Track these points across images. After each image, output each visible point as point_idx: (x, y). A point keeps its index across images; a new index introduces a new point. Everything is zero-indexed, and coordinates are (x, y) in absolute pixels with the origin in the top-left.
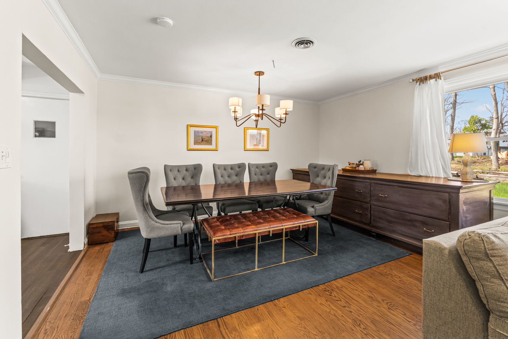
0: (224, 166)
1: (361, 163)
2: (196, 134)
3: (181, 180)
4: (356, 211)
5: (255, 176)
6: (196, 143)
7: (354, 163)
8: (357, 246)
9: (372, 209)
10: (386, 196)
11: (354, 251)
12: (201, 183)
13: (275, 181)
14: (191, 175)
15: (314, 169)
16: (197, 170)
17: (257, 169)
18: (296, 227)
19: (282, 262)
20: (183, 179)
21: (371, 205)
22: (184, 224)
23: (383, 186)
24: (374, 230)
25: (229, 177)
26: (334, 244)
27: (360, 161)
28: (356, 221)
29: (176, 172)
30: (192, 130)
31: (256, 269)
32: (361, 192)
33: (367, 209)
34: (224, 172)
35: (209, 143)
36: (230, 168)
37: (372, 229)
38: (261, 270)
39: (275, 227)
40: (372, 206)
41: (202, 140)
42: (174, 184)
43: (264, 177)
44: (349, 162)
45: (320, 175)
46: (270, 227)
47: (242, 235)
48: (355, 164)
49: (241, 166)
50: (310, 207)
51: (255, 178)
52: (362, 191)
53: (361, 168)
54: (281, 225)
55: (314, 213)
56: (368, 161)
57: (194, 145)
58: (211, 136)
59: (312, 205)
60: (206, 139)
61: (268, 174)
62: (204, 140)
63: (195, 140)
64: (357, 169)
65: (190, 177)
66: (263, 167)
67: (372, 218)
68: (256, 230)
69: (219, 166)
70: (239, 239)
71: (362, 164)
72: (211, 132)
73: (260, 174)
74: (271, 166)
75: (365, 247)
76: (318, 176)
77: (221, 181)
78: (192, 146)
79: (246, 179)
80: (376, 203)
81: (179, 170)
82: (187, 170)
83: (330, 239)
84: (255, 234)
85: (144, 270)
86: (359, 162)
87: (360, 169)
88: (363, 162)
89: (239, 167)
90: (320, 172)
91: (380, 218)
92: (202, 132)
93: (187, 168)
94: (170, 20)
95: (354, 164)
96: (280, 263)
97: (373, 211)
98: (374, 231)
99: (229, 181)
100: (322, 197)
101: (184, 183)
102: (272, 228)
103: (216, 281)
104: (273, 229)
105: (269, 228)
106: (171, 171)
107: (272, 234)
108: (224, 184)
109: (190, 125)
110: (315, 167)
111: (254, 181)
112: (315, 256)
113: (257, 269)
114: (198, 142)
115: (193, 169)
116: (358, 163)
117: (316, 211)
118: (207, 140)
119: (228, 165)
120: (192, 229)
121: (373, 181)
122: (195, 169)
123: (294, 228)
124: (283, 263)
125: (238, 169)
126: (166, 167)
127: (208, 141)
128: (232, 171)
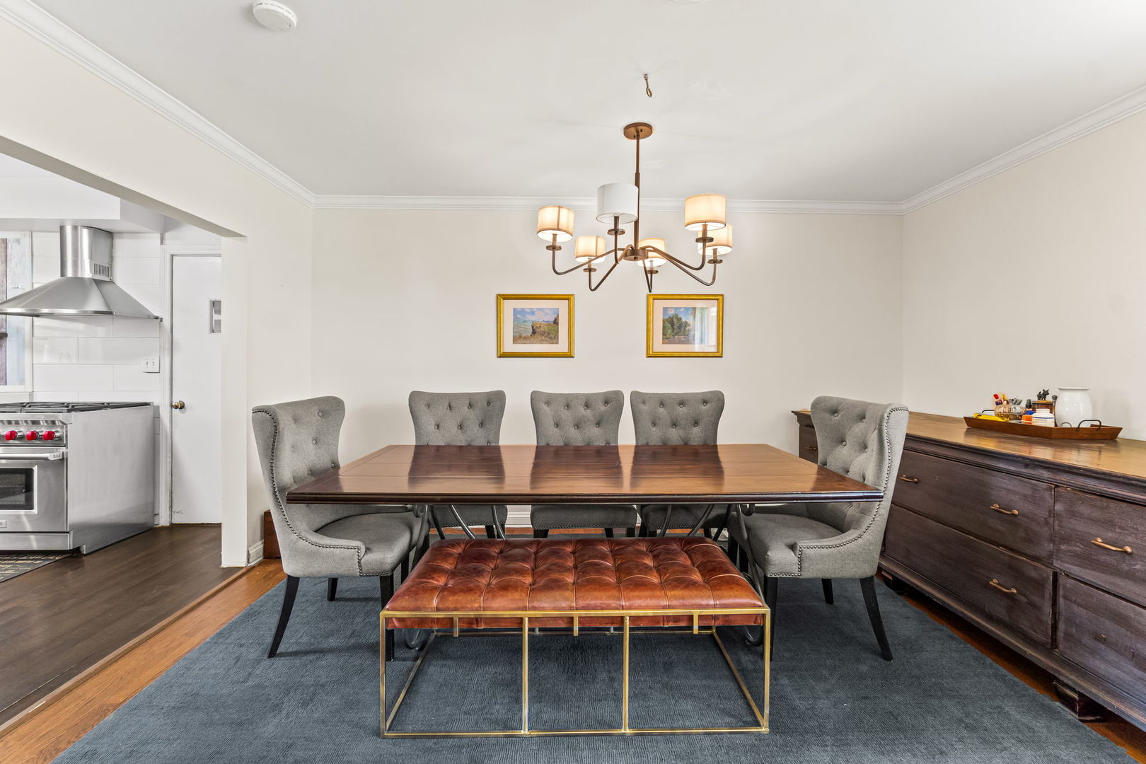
0: (567, 399)
1: (1049, 399)
2: (518, 316)
3: (455, 429)
4: (994, 582)
5: (654, 429)
6: (517, 339)
7: (1019, 398)
8: (965, 733)
9: (1061, 592)
10: (1129, 549)
11: (941, 753)
12: (503, 441)
13: (716, 446)
14: (480, 418)
15: (827, 416)
16: (492, 405)
17: (662, 410)
18: (676, 618)
19: (620, 726)
20: (461, 427)
21: (1055, 575)
22: (368, 550)
23: (1113, 504)
24: (1069, 677)
25: (577, 426)
26: (866, 698)
27: (1046, 393)
28: (990, 618)
29: (442, 410)
30: (509, 306)
31: (522, 732)
32: (1014, 515)
33: (1038, 585)
34: (566, 415)
35: (551, 338)
36: (584, 403)
37: (1059, 672)
38: (539, 736)
39: (595, 608)
40: (1062, 580)
41: (534, 332)
42: (437, 439)
43: (681, 432)
44: (996, 396)
45: (849, 439)
46: (574, 604)
47: (477, 619)
48: (1023, 404)
49: (612, 401)
50: (783, 547)
51: (655, 436)
52: (1016, 512)
53: (1043, 418)
54: (613, 603)
55: (795, 569)
56: (1078, 395)
57: (514, 343)
58: (556, 322)
59: (790, 541)
60: (542, 329)
61: (696, 423)
62: (537, 330)
63: (516, 332)
64: (1023, 421)
65: (478, 423)
66: (682, 403)
67: (1061, 626)
68: (524, 609)
69: (550, 399)
70: (465, 626)
71: (1050, 406)
72: (556, 311)
73: (669, 422)
74: (705, 402)
75: (1005, 749)
76: (842, 441)
77: (556, 438)
78: (509, 347)
79: (626, 436)
80: (1076, 570)
81: (452, 405)
82: (471, 406)
83: (864, 668)
84: (519, 620)
85: (278, 651)
86: (1040, 396)
87: (1035, 423)
88: (1055, 398)
89: (606, 403)
90: (851, 427)
91: (1097, 638)
92: (532, 312)
93: (471, 401)
94: (280, 5)
95: (1018, 402)
96: (614, 728)
97: (1065, 597)
98: (1070, 683)
99: (577, 438)
100: (848, 514)
101: (460, 440)
102: (584, 608)
103: (392, 738)
104: (583, 613)
105: (571, 608)
106: (429, 406)
107: (580, 629)
108: (561, 446)
109: (504, 295)
110: (834, 411)
111: (647, 444)
112: (759, 734)
113: (527, 732)
114: (523, 335)
115: (485, 404)
116: (1035, 399)
117: (805, 565)
118: (545, 332)
119: (577, 396)
120: (388, 567)
121: (1064, 478)
122: (489, 403)
123: (668, 622)
124: (623, 731)
125: (603, 408)
126: (415, 397)
127: (549, 334)
128: (588, 413)
